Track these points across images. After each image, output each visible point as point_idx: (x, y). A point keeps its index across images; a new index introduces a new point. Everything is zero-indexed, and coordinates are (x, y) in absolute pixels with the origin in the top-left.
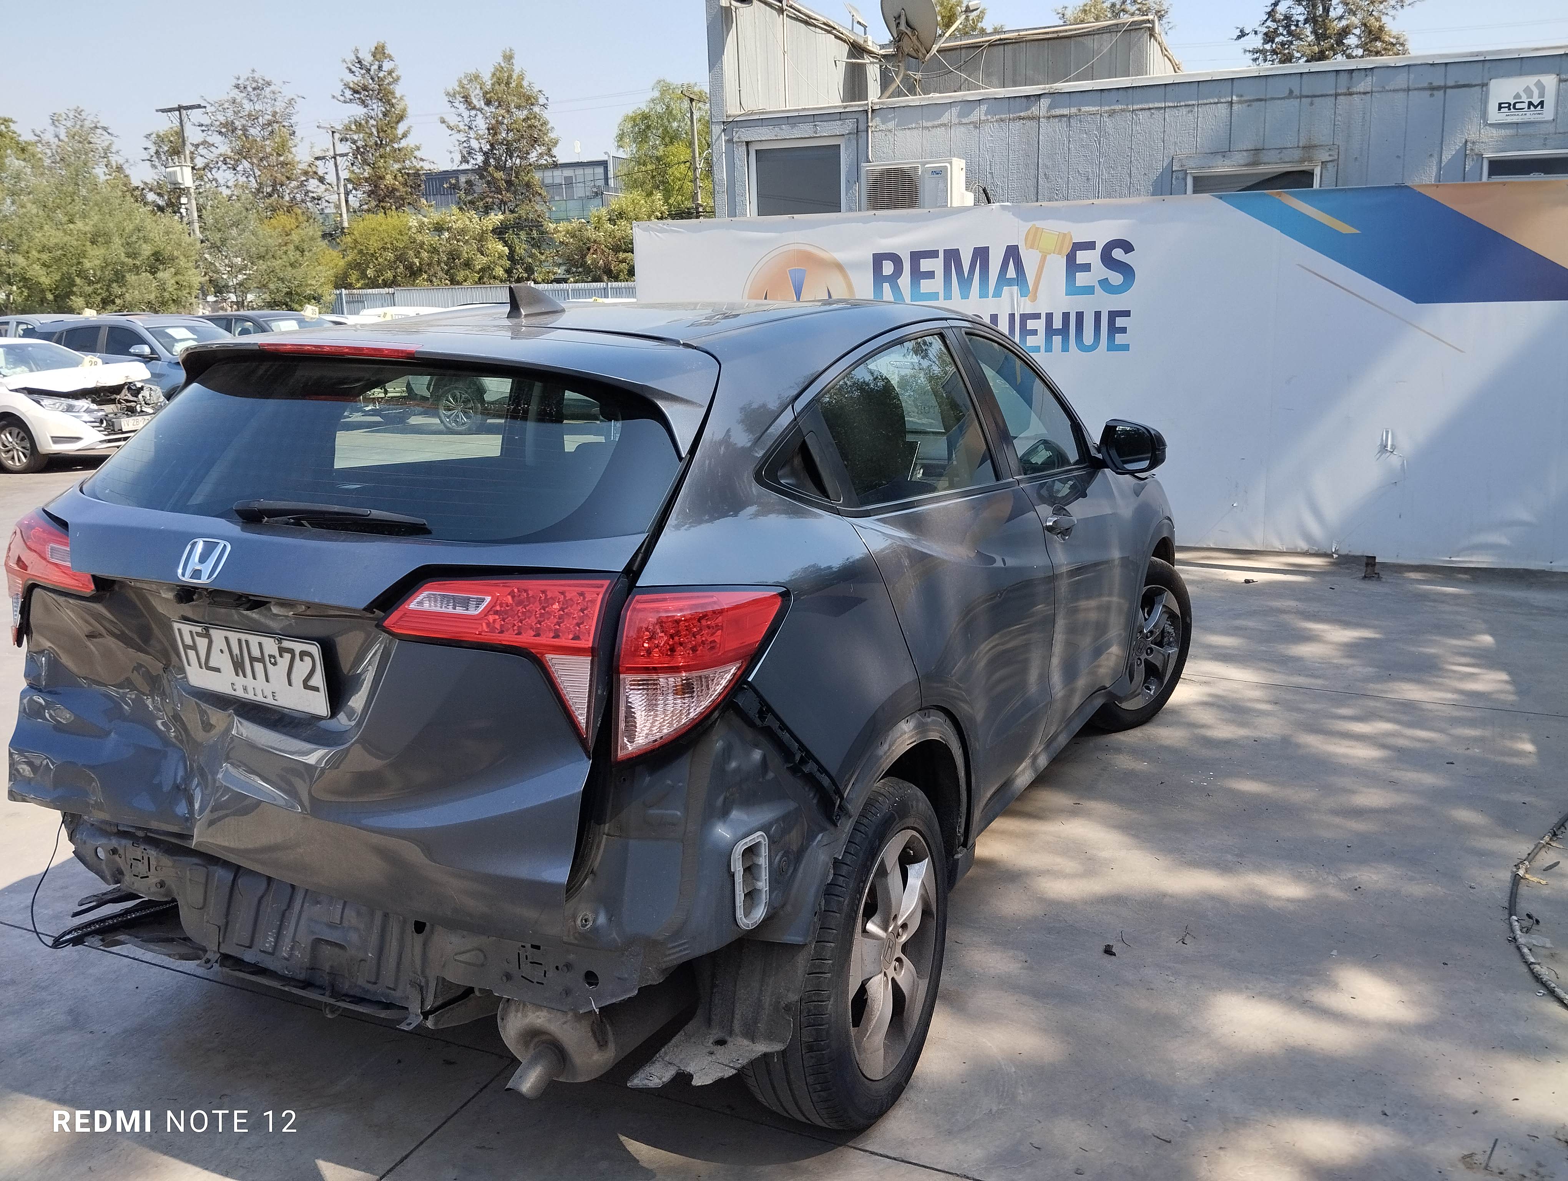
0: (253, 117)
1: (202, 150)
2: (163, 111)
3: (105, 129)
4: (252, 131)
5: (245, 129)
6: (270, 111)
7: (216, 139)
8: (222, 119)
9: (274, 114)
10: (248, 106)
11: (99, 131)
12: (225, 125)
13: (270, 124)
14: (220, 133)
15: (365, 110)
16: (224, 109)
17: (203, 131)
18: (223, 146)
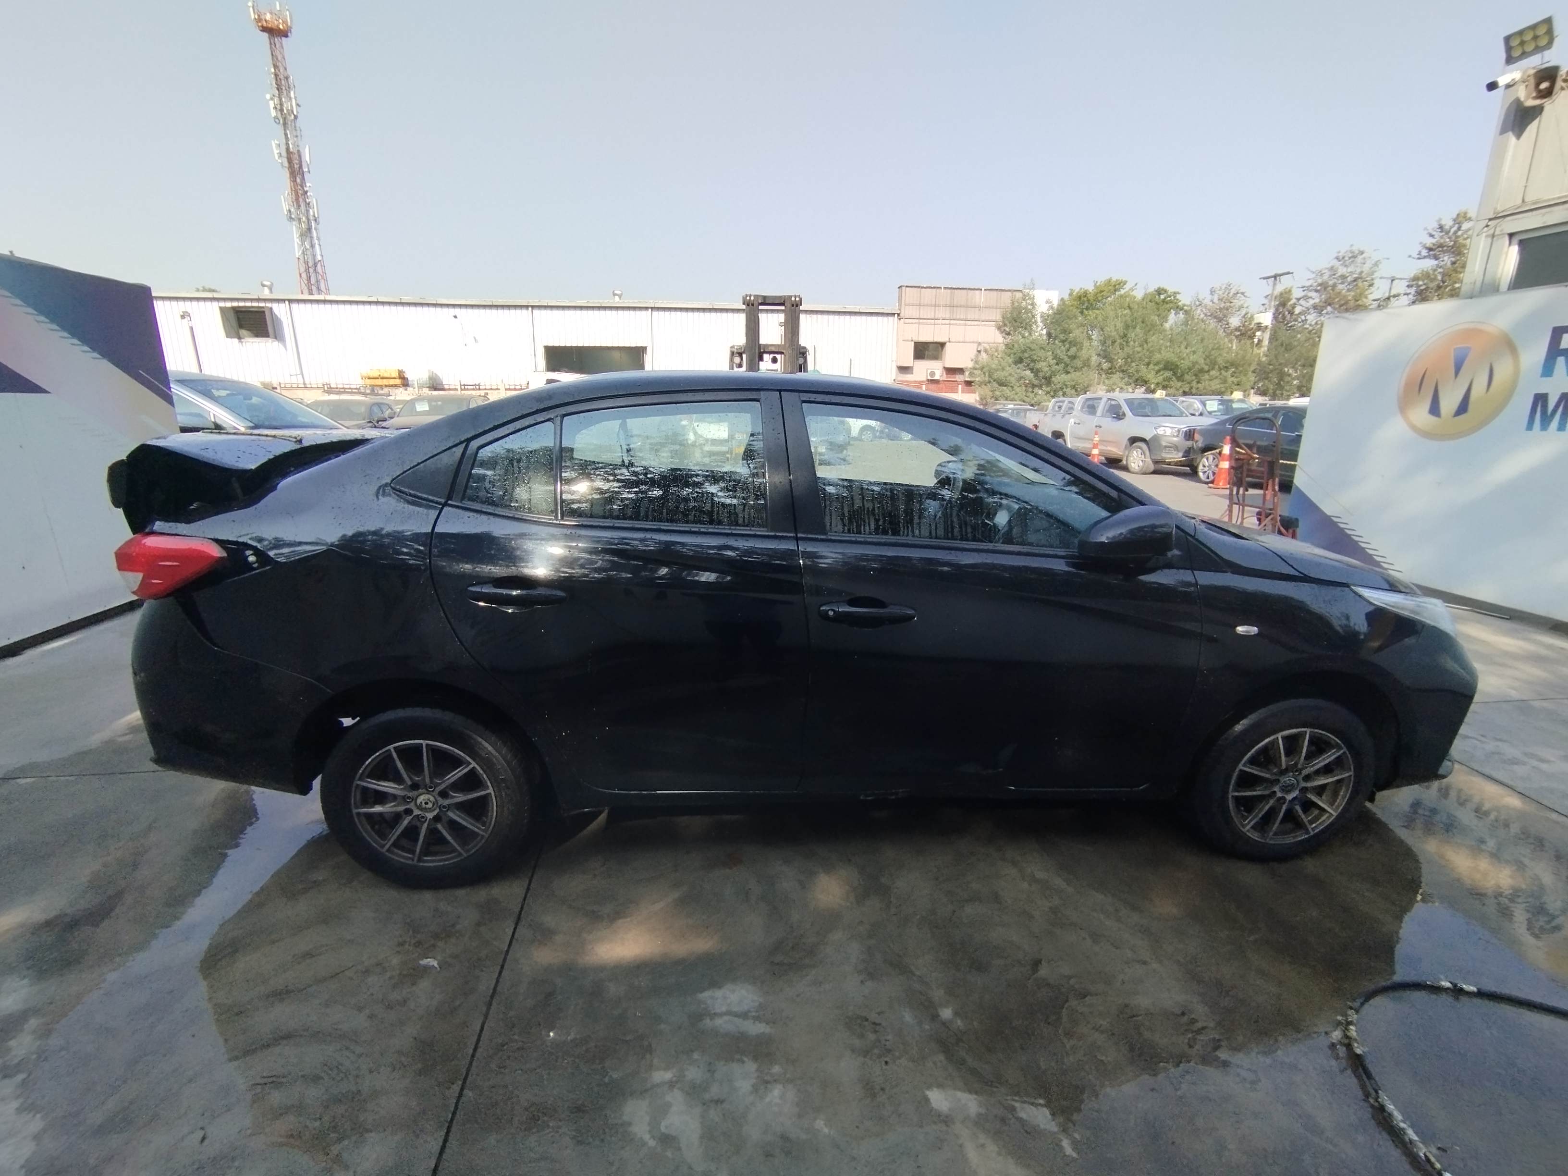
0: (1343, 277)
1: (1302, 302)
2: (1264, 278)
3: (1243, 294)
4: (1340, 287)
5: (1334, 286)
6: (1359, 270)
7: (1313, 294)
8: (1320, 281)
9: (1362, 272)
10: (1342, 270)
11: (1239, 295)
12: (1320, 285)
13: (1355, 280)
14: (1317, 291)
15: (1436, 262)
16: (1322, 274)
17: (1304, 291)
18: (1316, 298)
